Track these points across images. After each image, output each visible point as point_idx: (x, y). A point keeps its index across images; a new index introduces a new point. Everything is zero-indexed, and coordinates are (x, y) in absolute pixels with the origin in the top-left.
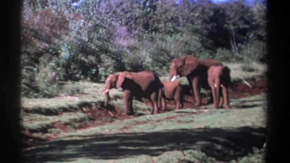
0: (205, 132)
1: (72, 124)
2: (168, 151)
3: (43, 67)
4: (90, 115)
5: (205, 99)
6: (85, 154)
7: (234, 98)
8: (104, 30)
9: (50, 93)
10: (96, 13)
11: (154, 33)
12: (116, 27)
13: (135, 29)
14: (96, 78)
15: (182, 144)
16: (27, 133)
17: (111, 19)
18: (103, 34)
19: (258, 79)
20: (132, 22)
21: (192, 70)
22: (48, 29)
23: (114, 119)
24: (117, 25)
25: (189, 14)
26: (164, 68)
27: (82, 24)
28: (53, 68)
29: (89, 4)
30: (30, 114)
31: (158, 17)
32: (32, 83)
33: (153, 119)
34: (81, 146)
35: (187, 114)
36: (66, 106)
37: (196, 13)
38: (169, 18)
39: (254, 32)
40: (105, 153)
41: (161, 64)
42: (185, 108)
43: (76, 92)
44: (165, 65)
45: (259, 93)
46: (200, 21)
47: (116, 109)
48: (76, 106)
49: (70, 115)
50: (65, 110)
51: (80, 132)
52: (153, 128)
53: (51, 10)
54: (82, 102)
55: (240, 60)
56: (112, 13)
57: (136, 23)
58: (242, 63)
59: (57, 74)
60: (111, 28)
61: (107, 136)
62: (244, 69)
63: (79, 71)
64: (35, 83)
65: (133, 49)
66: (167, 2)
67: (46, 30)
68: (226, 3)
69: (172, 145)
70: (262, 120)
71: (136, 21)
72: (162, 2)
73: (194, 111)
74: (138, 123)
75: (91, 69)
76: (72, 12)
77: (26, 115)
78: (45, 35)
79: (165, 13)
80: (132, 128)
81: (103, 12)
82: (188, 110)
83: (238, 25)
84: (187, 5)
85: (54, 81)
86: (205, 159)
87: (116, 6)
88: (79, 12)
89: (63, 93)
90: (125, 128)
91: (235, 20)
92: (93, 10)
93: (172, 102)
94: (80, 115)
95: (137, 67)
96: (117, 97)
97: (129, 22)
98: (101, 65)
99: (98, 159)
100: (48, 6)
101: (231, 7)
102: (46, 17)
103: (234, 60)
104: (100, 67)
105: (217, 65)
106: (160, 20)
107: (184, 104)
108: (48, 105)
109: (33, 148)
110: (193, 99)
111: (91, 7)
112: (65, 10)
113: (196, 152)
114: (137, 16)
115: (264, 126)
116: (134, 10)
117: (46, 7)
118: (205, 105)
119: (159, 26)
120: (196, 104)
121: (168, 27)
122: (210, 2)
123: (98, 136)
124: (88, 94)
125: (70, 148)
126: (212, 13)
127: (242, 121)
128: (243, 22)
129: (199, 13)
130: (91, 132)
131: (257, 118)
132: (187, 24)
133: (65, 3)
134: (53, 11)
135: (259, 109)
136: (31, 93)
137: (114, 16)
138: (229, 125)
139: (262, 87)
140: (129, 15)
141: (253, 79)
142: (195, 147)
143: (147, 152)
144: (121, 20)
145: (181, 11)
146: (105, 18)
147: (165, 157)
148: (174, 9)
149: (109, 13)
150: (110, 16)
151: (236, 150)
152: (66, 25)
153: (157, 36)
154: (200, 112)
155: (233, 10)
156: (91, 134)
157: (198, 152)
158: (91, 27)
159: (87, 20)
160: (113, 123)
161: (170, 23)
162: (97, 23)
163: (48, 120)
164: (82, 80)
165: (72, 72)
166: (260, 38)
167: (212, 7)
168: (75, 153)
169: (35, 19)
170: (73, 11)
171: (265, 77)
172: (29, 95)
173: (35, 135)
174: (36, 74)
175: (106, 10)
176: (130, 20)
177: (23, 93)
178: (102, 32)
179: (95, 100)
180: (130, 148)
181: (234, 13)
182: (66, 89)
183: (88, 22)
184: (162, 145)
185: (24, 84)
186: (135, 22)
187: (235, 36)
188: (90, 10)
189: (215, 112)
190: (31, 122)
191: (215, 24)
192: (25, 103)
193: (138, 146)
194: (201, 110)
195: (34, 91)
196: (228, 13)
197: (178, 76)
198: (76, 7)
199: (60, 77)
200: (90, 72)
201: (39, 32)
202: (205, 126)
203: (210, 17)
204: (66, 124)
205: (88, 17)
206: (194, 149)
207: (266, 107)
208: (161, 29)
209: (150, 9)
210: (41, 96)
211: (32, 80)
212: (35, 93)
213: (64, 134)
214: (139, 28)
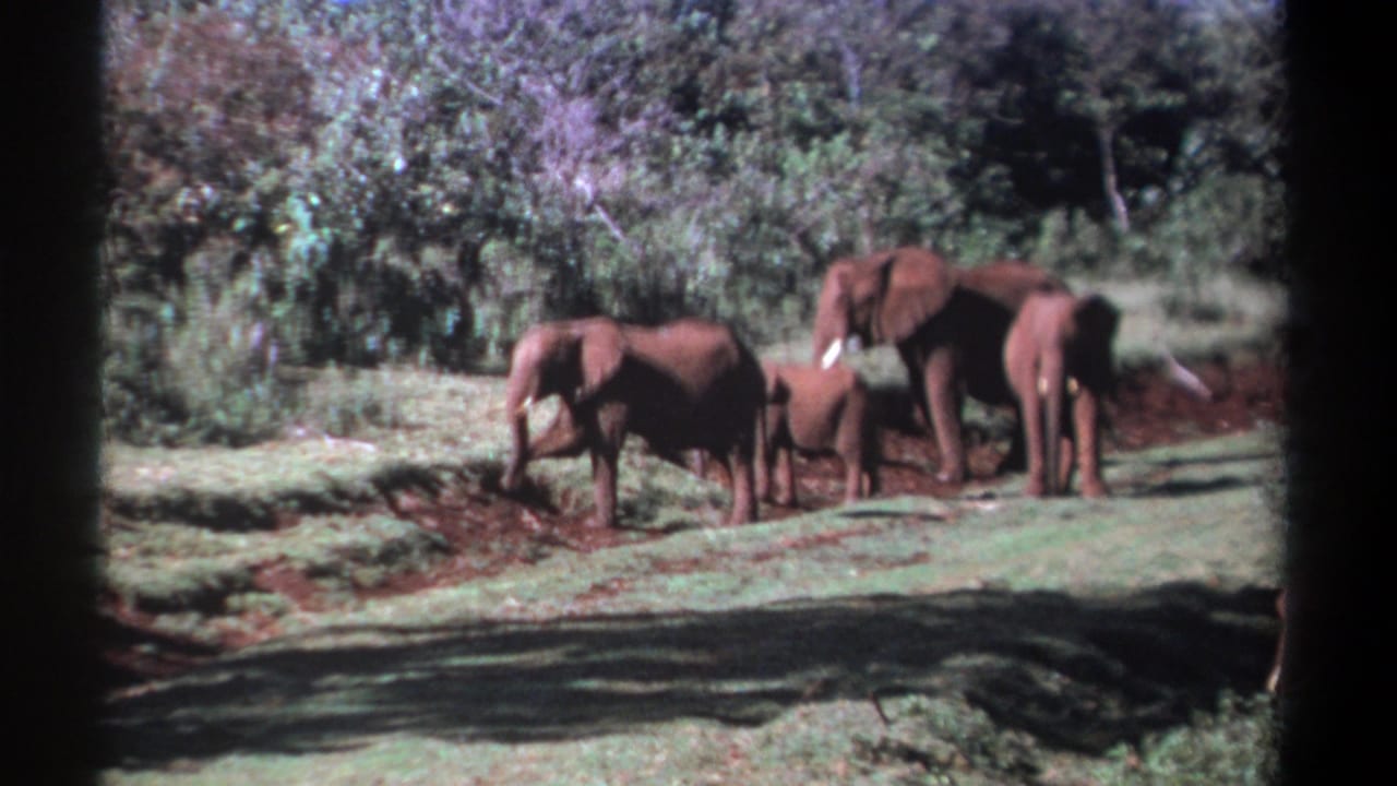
0: (983, 611)
1: (346, 574)
2: (807, 701)
4: (430, 529)
5: (986, 451)
6: (411, 715)
8: (482, 119)
9: (237, 421)
10: (444, 35)
11: (720, 131)
12: (541, 101)
13: (633, 114)
14: (461, 353)
15: (873, 668)
16: (127, 613)
17: (517, 64)
18: (474, 135)
19: (1240, 359)
20: (616, 81)
22: (210, 113)
23: (546, 549)
24: (543, 94)
25: (893, 36)
26: (789, 304)
27: (374, 88)
28: (254, 309)
30: (144, 525)
31: (744, 54)
32: (154, 374)
33: (734, 547)
34: (386, 678)
35: (898, 522)
36: (317, 487)
37: (926, 31)
38: (795, 57)
39: (1204, 124)
40: (504, 709)
41: (771, 287)
42: (893, 494)
43: (361, 419)
44: (790, 290)
45: (1246, 424)
46: (941, 76)
47: (557, 501)
48: (361, 485)
49: (336, 527)
50: (310, 504)
51: (384, 611)
52: (734, 592)
53: (223, 22)
54: (395, 466)
55: (1148, 265)
56: (520, 33)
57: (637, 83)
58: (1163, 280)
59: (274, 334)
60: (515, 109)
61: (512, 628)
62: (1173, 309)
63: (377, 319)
64: (168, 375)
65: (625, 210)
67: (201, 116)
69: (824, 673)
70: (1259, 549)
71: (638, 75)
73: (934, 507)
74: (661, 566)
75: (437, 310)
76: (328, 31)
77: (124, 528)
78: (197, 138)
79: (775, 34)
80: (631, 590)
81: (478, 27)
82: (905, 503)
83: (1128, 91)
85: (255, 365)
86: (986, 739)
88: (359, 28)
89: (299, 423)
90: (600, 589)
91: (1116, 66)
92: (426, 22)
93: (827, 465)
94: (383, 527)
95: (656, 304)
97: (605, 77)
98: (482, 291)
99: (472, 739)
102: (202, 56)
103: (1121, 266)
104: (480, 302)
105: (1047, 288)
106: (754, 69)
107: (885, 474)
108: (230, 481)
109: (158, 686)
110: (926, 453)
111: (420, 8)
112: (294, 22)
113: (942, 709)
114: (642, 50)
115: (1268, 582)
116: (628, 19)
117: (201, 7)
118: (983, 478)
119: (744, 95)
120: (943, 476)
121: (790, 101)
123: (466, 627)
124: (422, 426)
125: (333, 688)
126: (1001, 36)
127: (1168, 559)
128: (1149, 78)
129: (941, 33)
130: (437, 609)
131: (1234, 544)
132: (880, 89)
134: (237, 26)
135: (1248, 499)
136: (146, 423)
137: (529, 46)
138: (1101, 578)
139: (1261, 397)
140: (601, 43)
141: (1217, 359)
142: (936, 681)
143: (706, 708)
144: (565, 69)
145: (855, 26)
146: (487, 59)
147: (792, 729)
148: (817, 14)
149: (506, 34)
150: (510, 50)
151: (1133, 697)
152: (296, 92)
153: (746, 148)
154: (960, 515)
155: (1102, 23)
156: (438, 619)
157: (952, 704)
158: (421, 102)
159: (402, 70)
160: (542, 564)
161: (798, 84)
162: (447, 83)
163: (230, 551)
164: (393, 361)
165: (343, 324)
166: (1236, 158)
167: (1002, 5)
168: (356, 709)
169: (148, 65)
170: (332, 24)
171: (1277, 347)
172: (136, 434)
173: (166, 623)
175: (490, 20)
176: (607, 67)
177: (109, 422)
178: (473, 126)
179: (456, 458)
180: (621, 687)
181: (1108, 34)
182: (317, 403)
183: (406, 79)
184: (778, 673)
185: (114, 378)
186: (632, 77)
187: (1115, 145)
188: (413, 18)
189: (1033, 513)
190: (146, 561)
191: (1018, 89)
192: (117, 470)
193: (660, 678)
194: (966, 505)
195: (163, 413)
196: (1080, 34)
197: (854, 342)
198: (347, 6)
199: (284, 346)
200: (433, 328)
201: (168, 128)
202: (987, 583)
203: (989, 54)
204: (315, 572)
205: (406, 52)
206: (931, 693)
207: (1281, 491)
208: (755, 109)
209: (705, 15)
210: (196, 437)
211: (152, 360)
212: (167, 421)
213: (303, 622)
214: (648, 109)
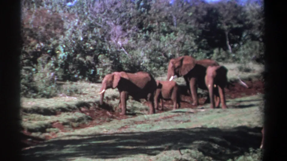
0: (202, 132)
1: (71, 124)
2: (165, 150)
3: (42, 68)
4: (88, 115)
5: (202, 99)
6: (83, 153)
7: (230, 98)
8: (99, 30)
9: (48, 93)
10: (91, 13)
11: (147, 32)
13: (129, 29)
14: (94, 79)
15: (179, 143)
16: (26, 132)
17: (106, 18)
18: (97, 33)
19: (254, 80)
20: (126, 22)
21: (189, 70)
22: (43, 29)
23: (112, 119)
24: (111, 25)
25: (183, 13)
26: (162, 68)
27: (76, 24)
28: (52, 69)
29: (83, 4)
30: (29, 114)
31: (152, 16)
32: (31, 83)
33: (150, 119)
34: (79, 146)
35: (184, 113)
36: (65, 106)
37: (190, 12)
38: (163, 17)
39: (247, 31)
40: (103, 152)
41: (158, 65)
42: (183, 108)
43: (74, 92)
44: (162, 65)
45: (255, 93)
46: (193, 21)
47: (114, 109)
48: (74, 106)
49: (68, 115)
50: (63, 110)
51: (78, 132)
52: (150, 128)
53: (46, 10)
54: (80, 102)
55: (235, 60)
56: (106, 12)
57: (130, 22)
58: (238, 63)
59: (56, 75)
60: (105, 28)
61: (105, 135)
62: (241, 69)
63: (77, 72)
64: (34, 83)
65: (128, 48)
66: (160, 1)
67: (41, 29)
68: (219, 3)
69: (169, 144)
70: (258, 119)
72: (156, 2)
73: (192, 110)
74: (136, 123)
75: (89, 69)
76: (67, 12)
77: (25, 115)
78: (40, 34)
79: (158, 13)
80: (129, 128)
81: (98, 11)
82: (185, 110)
83: (231, 24)
84: (180, 5)
85: (52, 81)
86: (202, 158)
87: (110, 5)
88: (73, 11)
89: (61, 93)
90: (123, 127)
91: (229, 19)
92: (87, 10)
93: (170, 102)
94: (78, 115)
95: (134, 68)
96: (114, 97)
97: (124, 21)
98: (98, 65)
99: (96, 158)
100: (43, 6)
101: (224, 7)
102: (41, 17)
103: (230, 60)
104: (98, 67)
105: (214, 65)
106: (154, 20)
107: (182, 104)
108: (47, 105)
109: (32, 147)
110: (190, 99)
111: (86, 7)
112: (60, 10)
113: (193, 152)
114: (131, 16)
115: (260, 126)
116: (128, 9)
117: (41, 7)
118: (202, 105)
119: (152, 25)
120: (193, 104)
121: (162, 26)
122: (203, 2)
124: (86, 94)
125: (68, 148)
126: (205, 13)
127: (239, 121)
128: (236, 21)
129: (193, 12)
130: (89, 132)
131: (253, 118)
132: (180, 24)
133: (59, 3)
134: (48, 11)
135: (256, 109)
136: (30, 93)
137: (108, 15)
138: (226, 125)
139: (259, 88)
140: (123, 14)
141: (250, 79)
142: (192, 146)
143: (144, 152)
144: (116, 19)
145: (175, 11)
146: (100, 18)
147: (162, 156)
148: (167, 8)
149: (103, 12)
150: (104, 16)
151: (232, 149)
152: (60, 24)
153: (153, 36)
154: (197, 112)
155: (226, 10)
156: (89, 133)
157: (195, 151)
158: (86, 26)
159: (82, 20)
160: (111, 122)
161: (164, 23)
162: (91, 22)
163: (46, 119)
164: (80, 80)
165: (70, 72)
166: (254, 38)
167: (205, 6)
168: (73, 152)
169: (30, 19)
170: (68, 10)
171: (262, 77)
172: (27, 95)
173: (34, 134)
174: (34, 75)
175: (100, 10)
176: (124, 19)
177: (22, 93)
178: (97, 31)
179: (93, 100)
180: (127, 147)
181: (227, 13)
182: (65, 89)
183: (83, 22)
185: (23, 84)
187: (229, 35)
188: (84, 9)
189: (212, 112)
190: (30, 121)
191: (209, 24)
192: (24, 103)
193: (135, 146)
194: (199, 110)
195: (33, 91)
196: (221, 13)
197: (176, 76)
198: (71, 7)
199: (58, 77)
200: (88, 73)
201: (34, 32)
202: (202, 126)
203: (203, 17)
204: (64, 124)
205: (83, 16)
206: (191, 149)
207: (263, 107)
208: (155, 28)
209: (144, 9)
210: (40, 96)
211: (31, 80)
212: (34, 93)
213: (62, 134)
214: (133, 28)
